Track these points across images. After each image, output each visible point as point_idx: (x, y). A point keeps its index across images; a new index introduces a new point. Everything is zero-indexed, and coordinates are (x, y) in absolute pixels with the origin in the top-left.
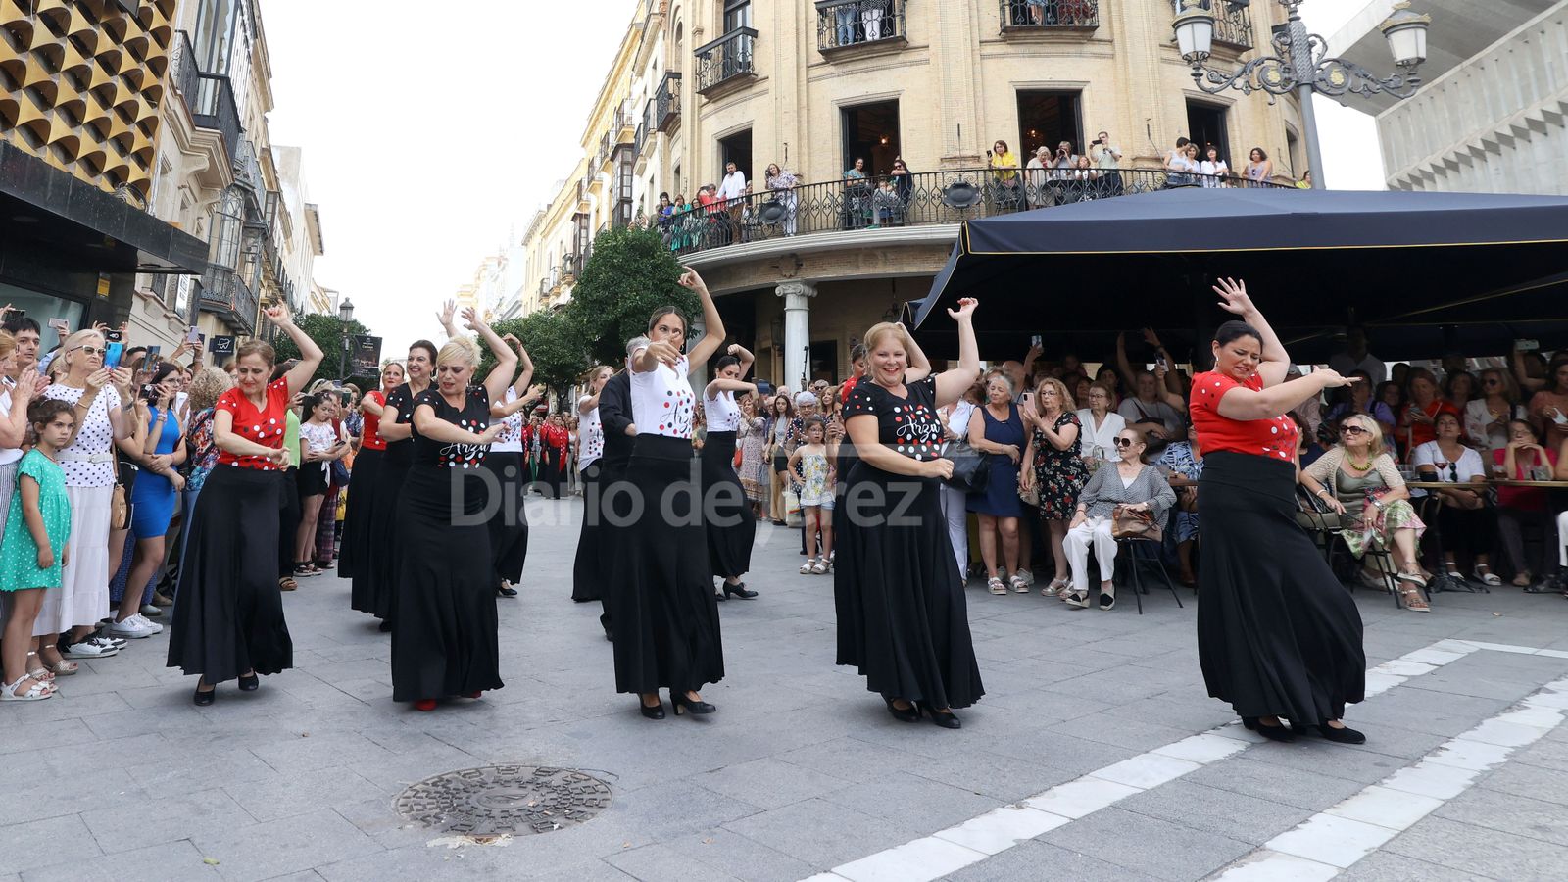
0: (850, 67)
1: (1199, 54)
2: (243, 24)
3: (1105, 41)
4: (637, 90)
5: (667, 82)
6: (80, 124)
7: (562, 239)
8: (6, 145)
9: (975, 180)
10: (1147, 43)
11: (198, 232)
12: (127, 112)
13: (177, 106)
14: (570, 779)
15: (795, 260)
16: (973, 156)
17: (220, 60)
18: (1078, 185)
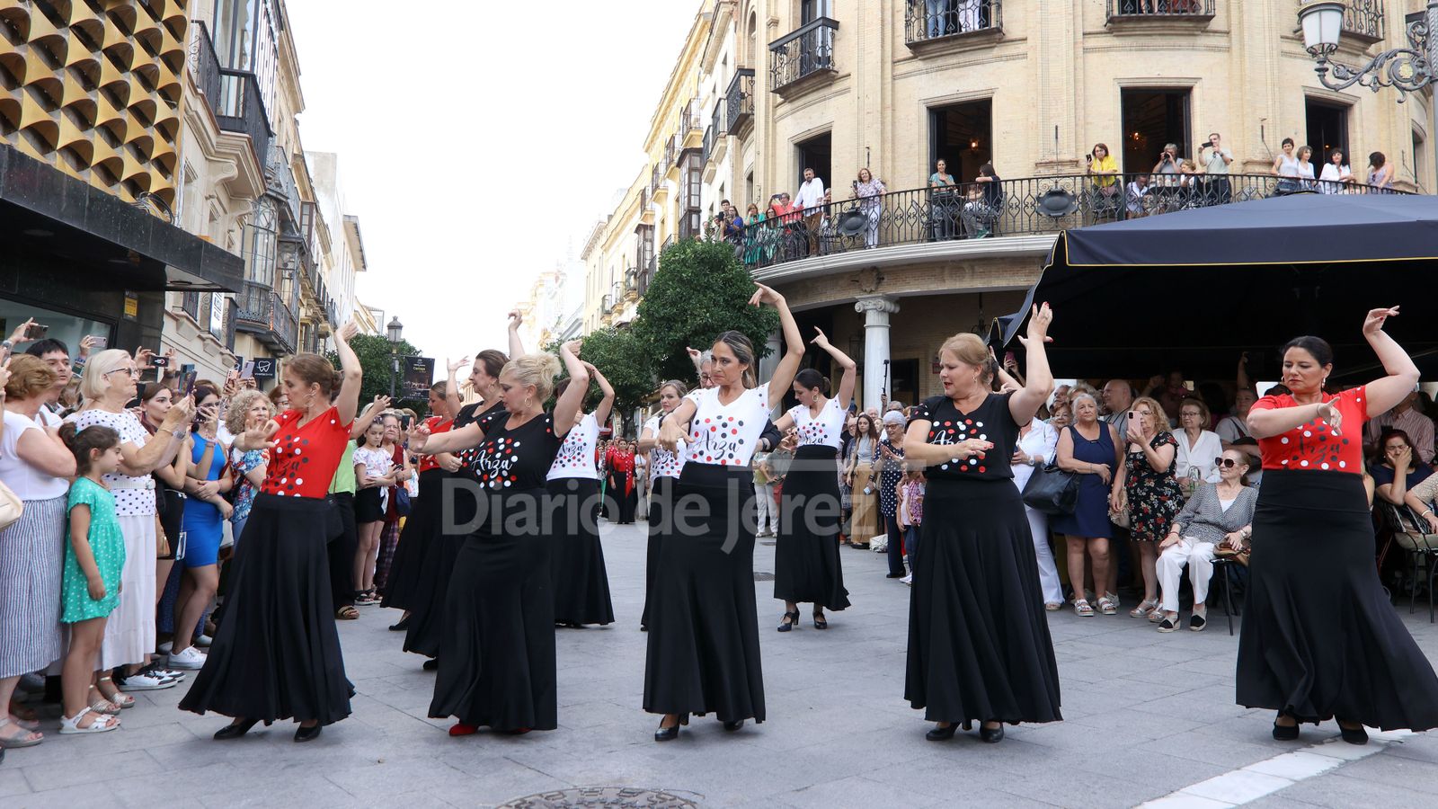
0: (940, 62)
1: (1326, 46)
2: (267, 13)
3: (1221, 32)
4: (706, 89)
5: (739, 79)
6: (92, 126)
7: (625, 250)
8: (11, 150)
9: (1072, 186)
10: (1267, 34)
11: (229, 247)
12: (143, 113)
13: (198, 106)
14: (655, 799)
15: (876, 274)
16: (1071, 161)
17: (243, 54)
18: (1184, 192)
